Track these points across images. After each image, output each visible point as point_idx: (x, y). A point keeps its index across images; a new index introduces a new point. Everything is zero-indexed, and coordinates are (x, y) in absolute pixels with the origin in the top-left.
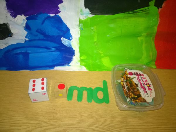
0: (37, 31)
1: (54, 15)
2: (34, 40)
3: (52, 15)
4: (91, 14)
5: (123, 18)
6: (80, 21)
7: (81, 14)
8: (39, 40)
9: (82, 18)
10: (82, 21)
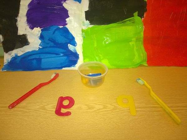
0: (49, 40)
1: (63, 27)
2: (46, 47)
3: (61, 27)
4: (90, 25)
5: (116, 27)
6: (83, 31)
7: (83, 25)
8: (50, 47)
9: (84, 28)
10: (84, 30)
